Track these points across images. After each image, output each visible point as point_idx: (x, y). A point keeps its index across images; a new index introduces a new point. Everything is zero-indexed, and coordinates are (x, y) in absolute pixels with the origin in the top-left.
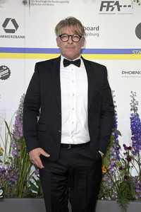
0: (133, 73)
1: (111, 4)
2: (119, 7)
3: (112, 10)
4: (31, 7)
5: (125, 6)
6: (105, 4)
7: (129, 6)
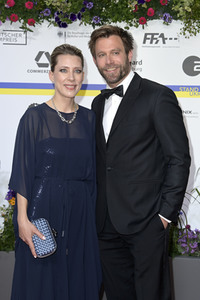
1: (155, 36)
3: (156, 43)
5: (171, 39)
6: (149, 36)
7: (176, 39)
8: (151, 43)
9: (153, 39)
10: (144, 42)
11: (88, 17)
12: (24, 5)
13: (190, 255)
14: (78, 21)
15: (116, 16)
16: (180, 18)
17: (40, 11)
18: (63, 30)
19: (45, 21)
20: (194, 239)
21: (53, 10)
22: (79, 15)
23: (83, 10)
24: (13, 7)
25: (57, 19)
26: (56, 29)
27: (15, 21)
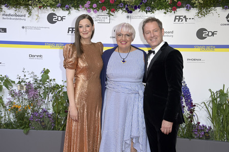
0: (194, 60)
1: (181, 17)
2: (186, 19)
3: (182, 21)
4: (132, 19)
5: (190, 19)
6: (177, 17)
7: (193, 19)
8: (179, 21)
9: (180, 19)
10: (175, 21)
11: (144, 7)
12: (109, 1)
13: (200, 138)
14: (138, 10)
15: (160, 6)
16: (196, 7)
17: (118, 4)
18: (130, 14)
19: (120, 10)
20: (201, 130)
21: (125, 3)
22: (139, 6)
23: (141, 3)
24: (103, 3)
25: (127, 9)
26: (126, 14)
27: (104, 10)
